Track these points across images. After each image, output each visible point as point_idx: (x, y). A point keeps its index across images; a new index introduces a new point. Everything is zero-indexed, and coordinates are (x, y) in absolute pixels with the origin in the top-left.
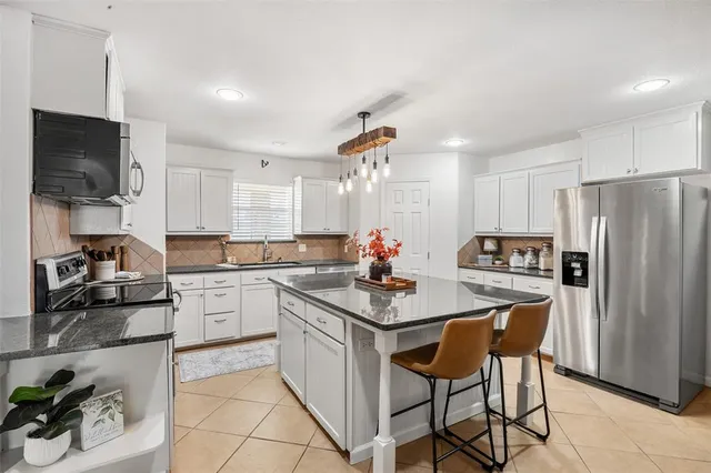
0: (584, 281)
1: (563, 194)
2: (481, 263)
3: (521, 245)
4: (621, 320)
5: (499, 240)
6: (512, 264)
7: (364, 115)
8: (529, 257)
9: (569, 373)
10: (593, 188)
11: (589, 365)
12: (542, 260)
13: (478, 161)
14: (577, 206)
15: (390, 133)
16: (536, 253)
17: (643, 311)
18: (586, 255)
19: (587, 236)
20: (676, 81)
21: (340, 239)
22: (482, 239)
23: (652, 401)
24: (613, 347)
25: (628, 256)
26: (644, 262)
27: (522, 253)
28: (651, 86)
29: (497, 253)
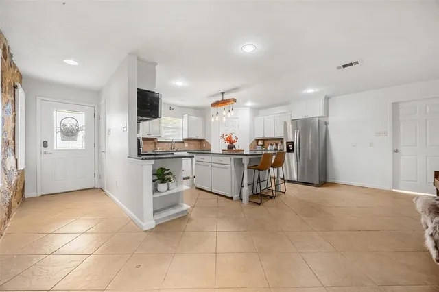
0: (293, 151)
1: (285, 123)
2: (258, 149)
3: (271, 142)
4: (304, 162)
5: (263, 140)
6: (269, 149)
7: (223, 93)
8: (274, 146)
9: (289, 181)
10: (295, 122)
11: (295, 178)
12: (279, 147)
13: (256, 111)
14: (290, 127)
15: (234, 100)
16: (277, 144)
17: (310, 158)
18: (293, 142)
19: (293, 136)
20: (317, 90)
21: (201, 141)
22: (257, 140)
23: (312, 184)
24: (301, 171)
25: (305, 142)
26: (310, 142)
27: (272, 145)
28: (310, 91)
29: (263, 146)
